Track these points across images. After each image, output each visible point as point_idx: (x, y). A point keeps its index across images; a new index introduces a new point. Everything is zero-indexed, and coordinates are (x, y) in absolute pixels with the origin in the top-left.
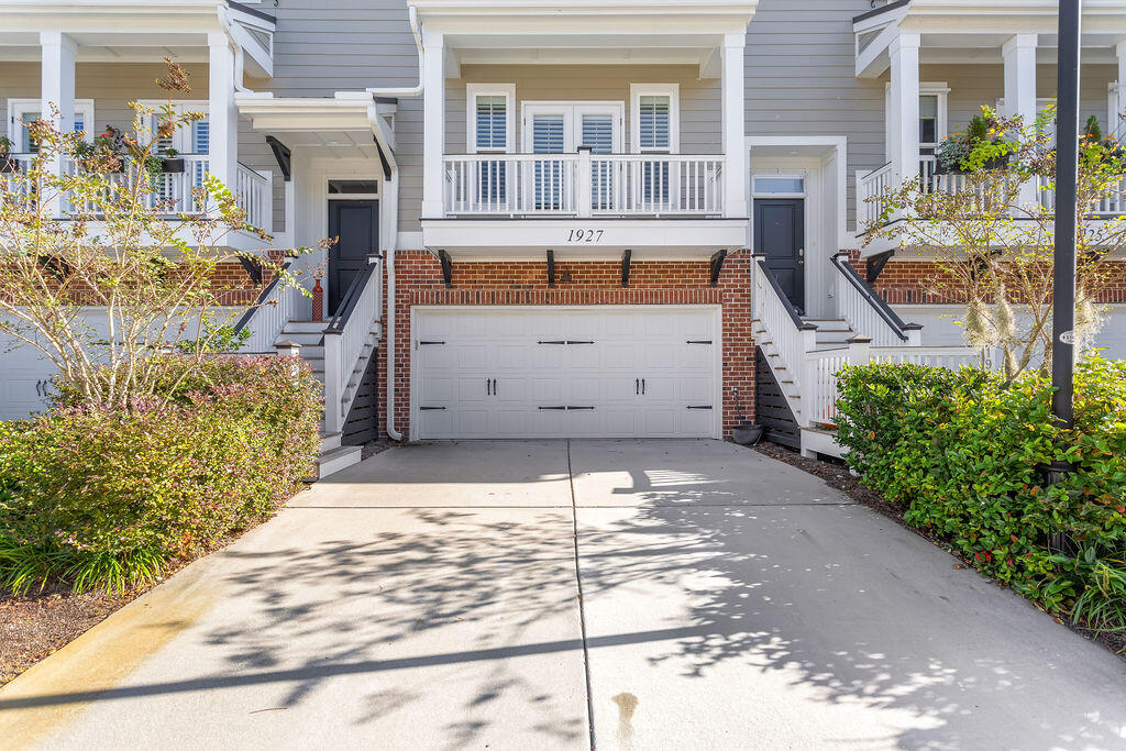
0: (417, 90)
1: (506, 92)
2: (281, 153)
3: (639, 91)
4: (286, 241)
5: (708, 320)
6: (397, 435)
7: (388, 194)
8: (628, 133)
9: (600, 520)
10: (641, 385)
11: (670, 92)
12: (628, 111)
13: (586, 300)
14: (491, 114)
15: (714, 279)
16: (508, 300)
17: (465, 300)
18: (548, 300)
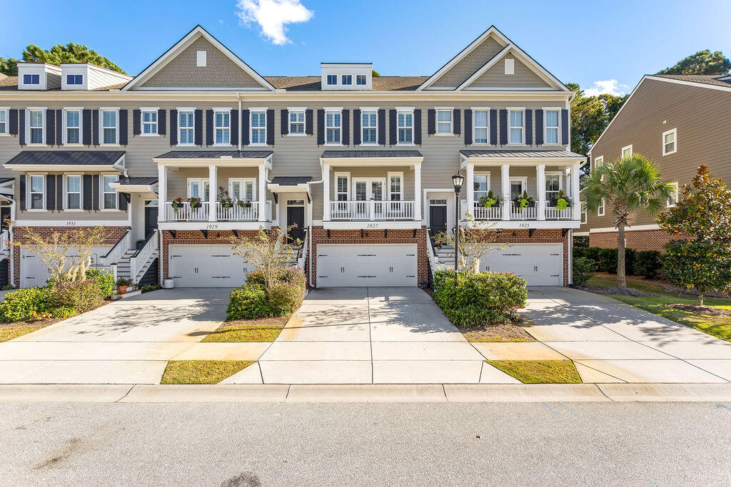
0: (321, 182)
1: (347, 175)
2: (275, 195)
3: (391, 175)
4: (276, 223)
5: (413, 248)
6: (313, 286)
7: (309, 209)
8: (387, 188)
9: (376, 307)
10: (391, 269)
11: (400, 175)
12: (387, 181)
13: (374, 242)
14: (342, 182)
15: (414, 236)
16: (348, 242)
17: (335, 242)
18: (361, 242)
